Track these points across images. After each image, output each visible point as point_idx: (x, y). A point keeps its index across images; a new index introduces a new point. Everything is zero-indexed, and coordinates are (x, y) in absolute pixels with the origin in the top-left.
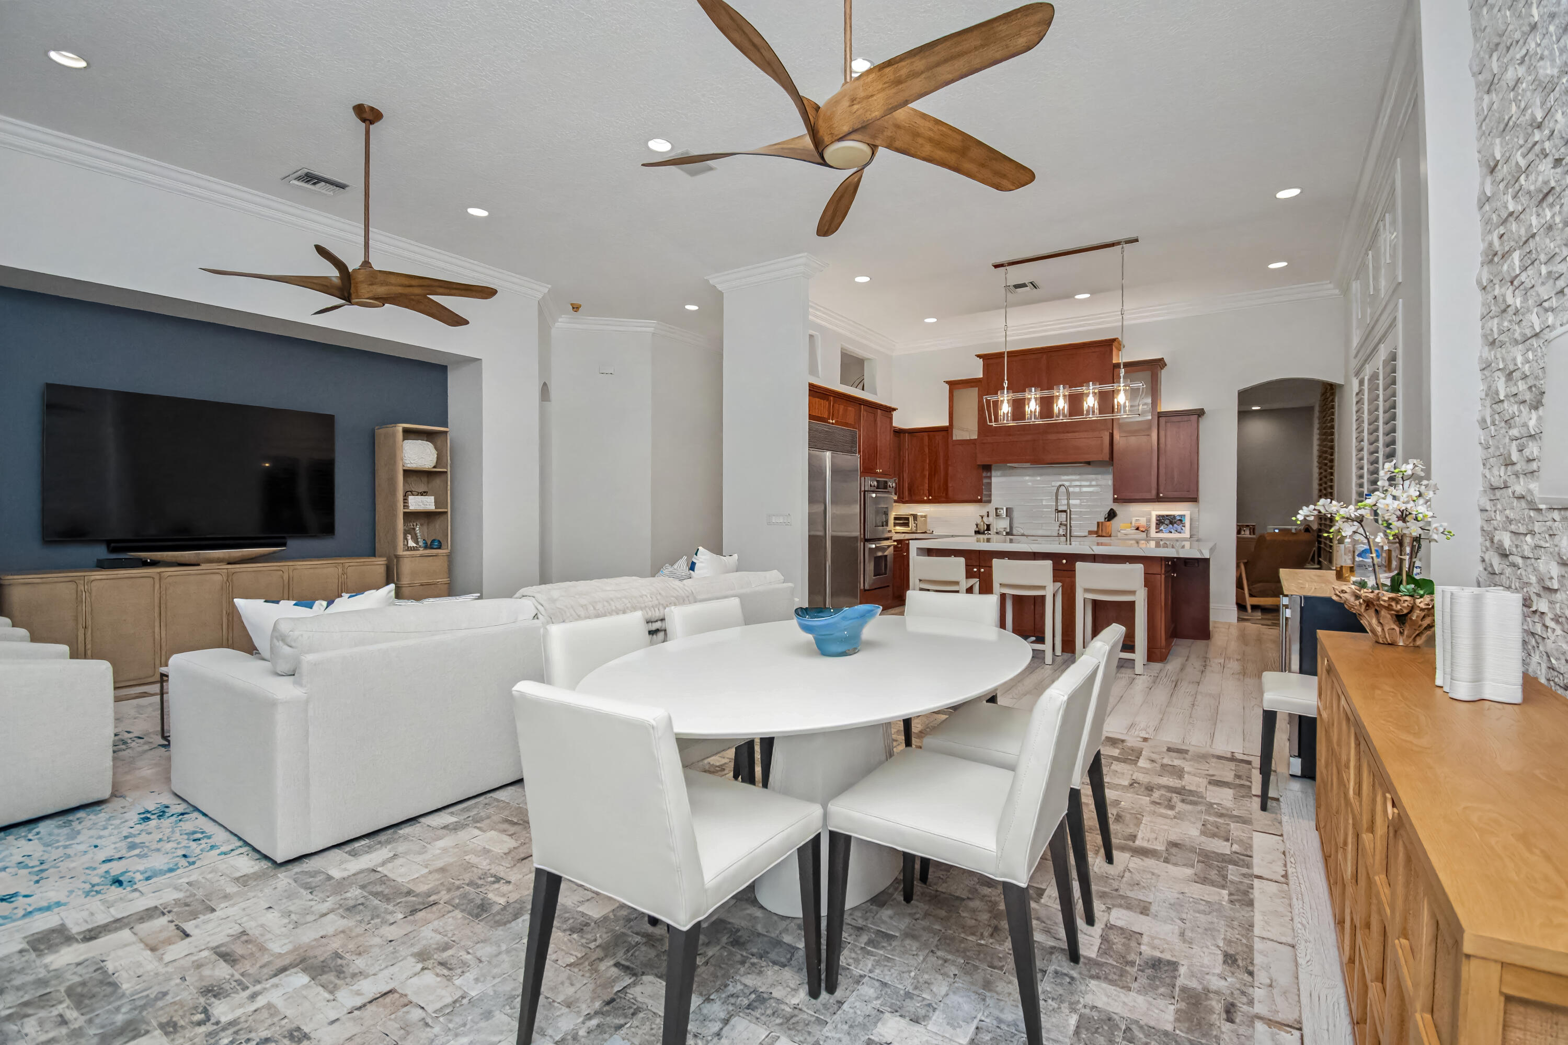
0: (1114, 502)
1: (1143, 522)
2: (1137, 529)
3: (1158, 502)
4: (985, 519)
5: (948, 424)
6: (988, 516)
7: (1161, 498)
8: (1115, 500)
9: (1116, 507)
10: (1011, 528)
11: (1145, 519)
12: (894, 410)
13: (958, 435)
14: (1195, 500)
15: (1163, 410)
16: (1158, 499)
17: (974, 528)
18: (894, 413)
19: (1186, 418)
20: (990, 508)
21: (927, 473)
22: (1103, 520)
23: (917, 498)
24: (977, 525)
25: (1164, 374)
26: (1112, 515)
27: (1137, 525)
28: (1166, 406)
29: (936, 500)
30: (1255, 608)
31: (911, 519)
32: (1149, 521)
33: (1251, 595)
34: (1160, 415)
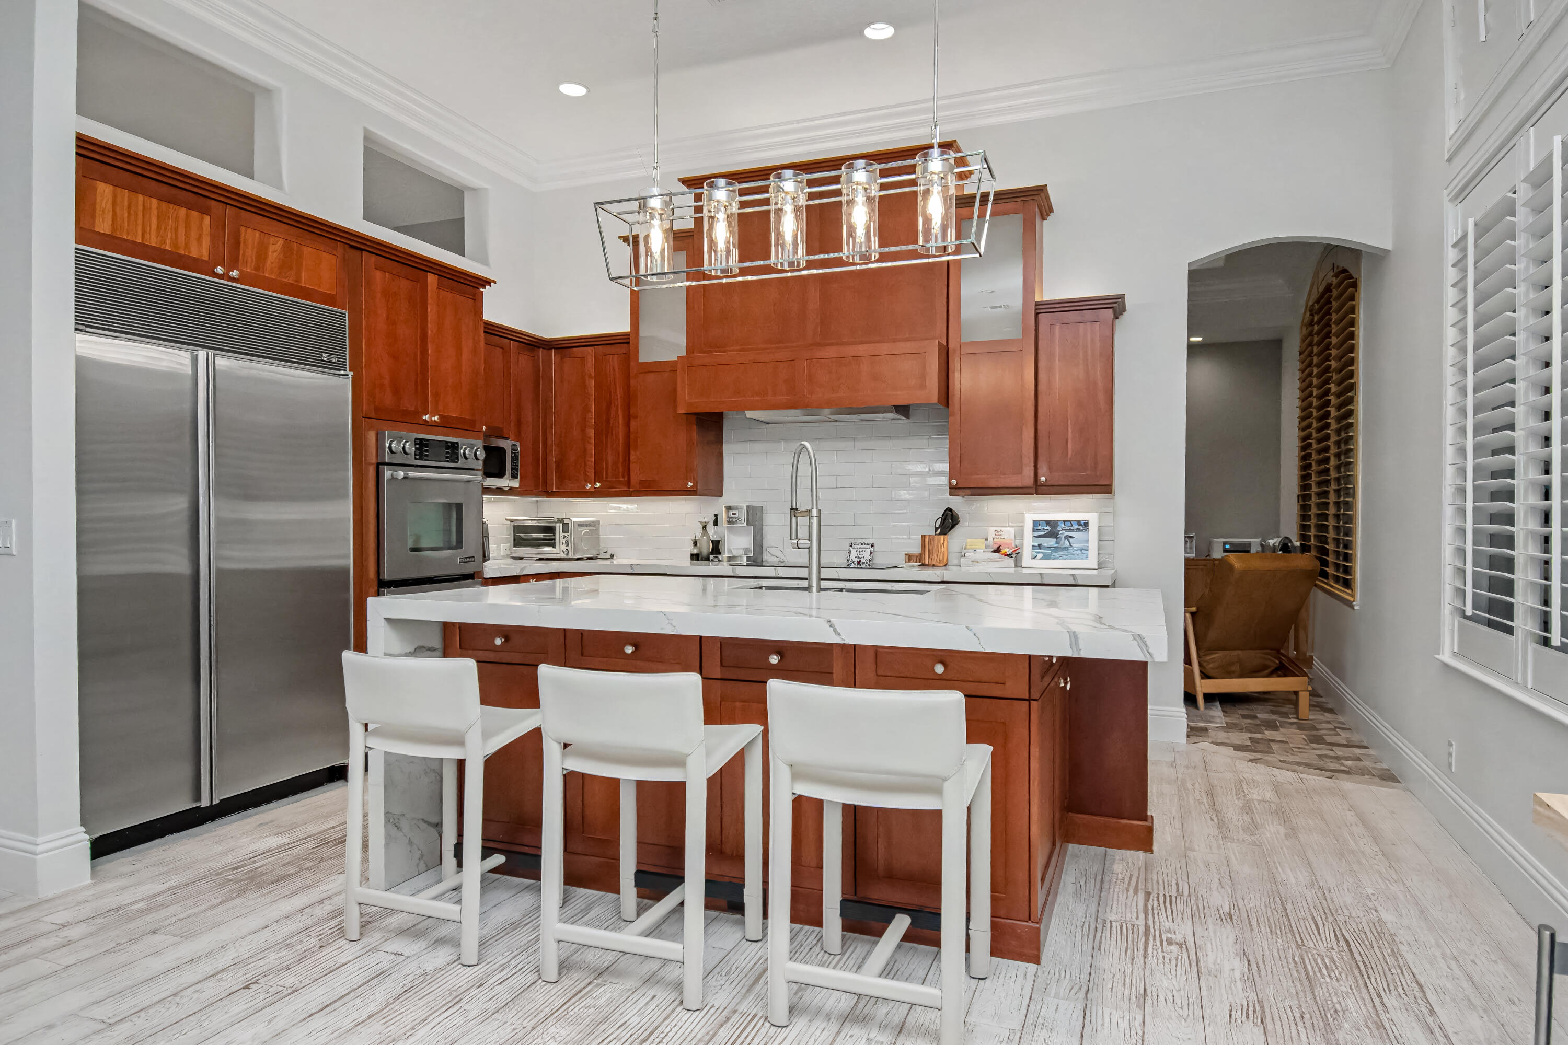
0: (951, 494)
1: (1008, 535)
2: (997, 551)
3: (1037, 493)
4: (711, 530)
5: (627, 329)
6: (716, 523)
7: (1043, 485)
8: (954, 490)
9: (958, 504)
10: (759, 545)
11: (1012, 530)
12: (488, 282)
13: (647, 354)
14: (1106, 489)
15: (1046, 298)
16: (1037, 489)
17: (691, 549)
18: (487, 292)
19: (1089, 315)
20: (718, 505)
21: (591, 433)
22: (932, 532)
23: (570, 486)
24: (695, 543)
25: (1048, 230)
26: (949, 521)
27: (999, 541)
28: (1051, 292)
29: (609, 491)
30: (1209, 698)
31: (559, 527)
32: (1020, 534)
33: (1205, 675)
34: (1041, 309)
